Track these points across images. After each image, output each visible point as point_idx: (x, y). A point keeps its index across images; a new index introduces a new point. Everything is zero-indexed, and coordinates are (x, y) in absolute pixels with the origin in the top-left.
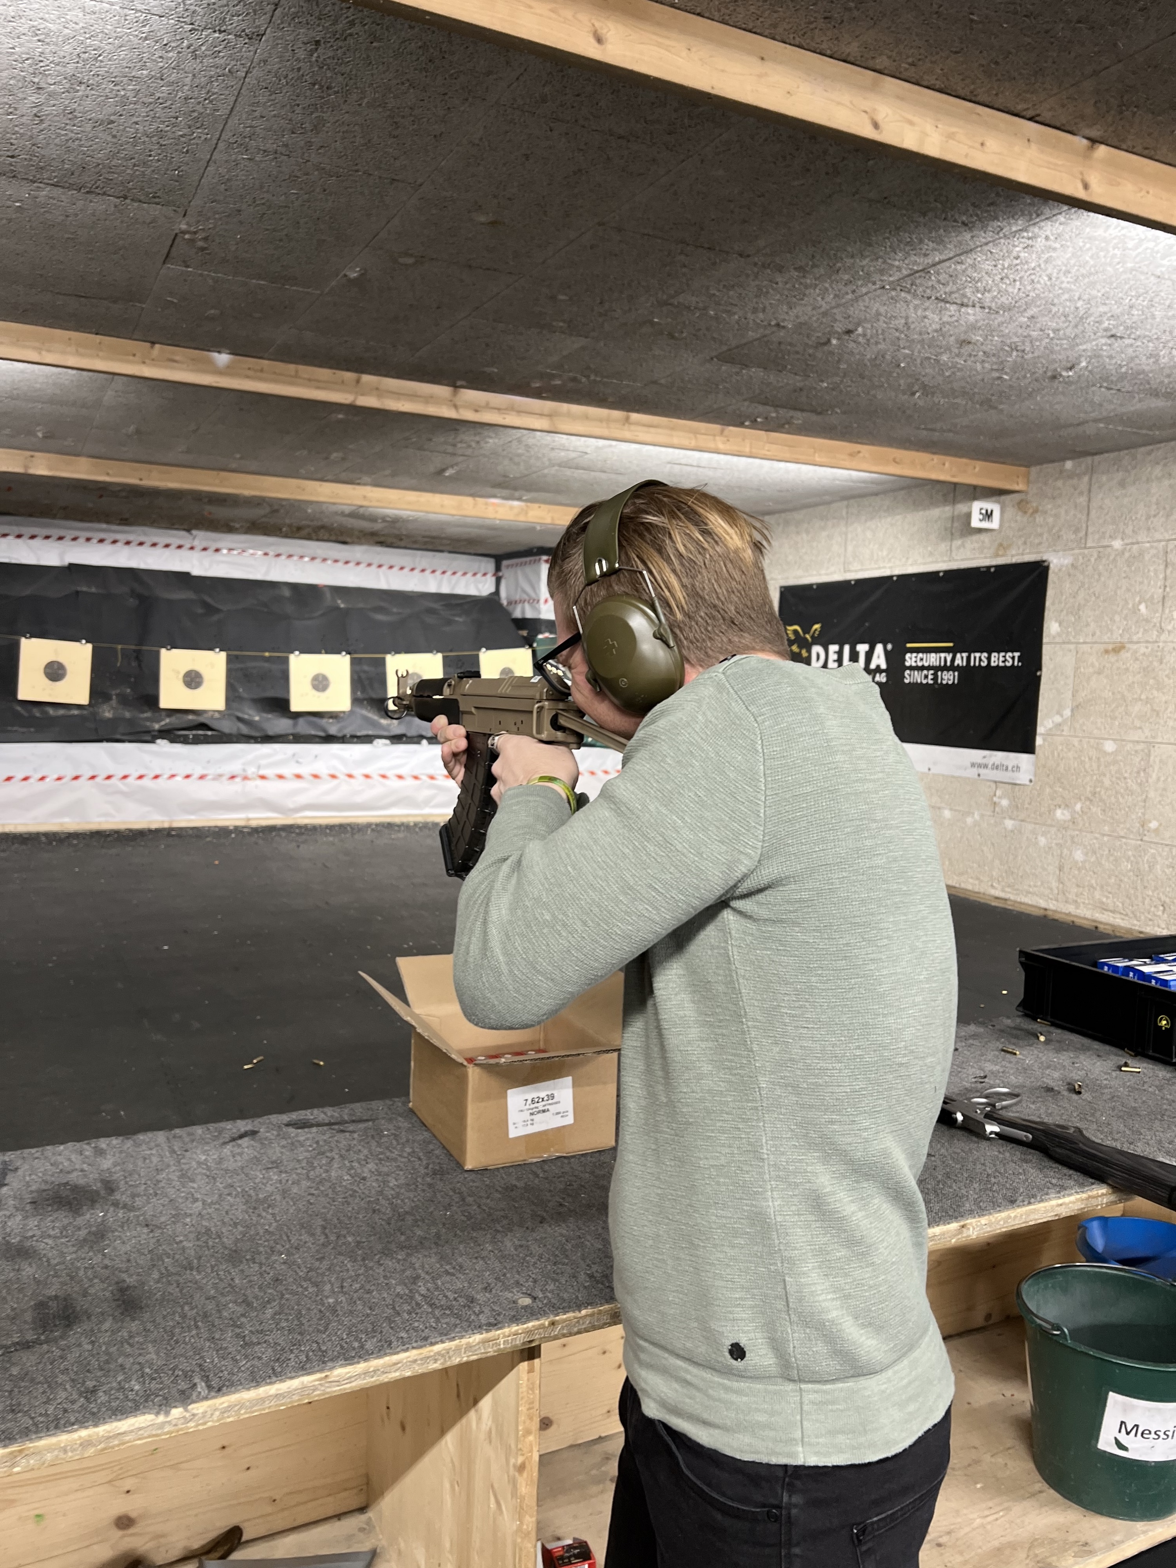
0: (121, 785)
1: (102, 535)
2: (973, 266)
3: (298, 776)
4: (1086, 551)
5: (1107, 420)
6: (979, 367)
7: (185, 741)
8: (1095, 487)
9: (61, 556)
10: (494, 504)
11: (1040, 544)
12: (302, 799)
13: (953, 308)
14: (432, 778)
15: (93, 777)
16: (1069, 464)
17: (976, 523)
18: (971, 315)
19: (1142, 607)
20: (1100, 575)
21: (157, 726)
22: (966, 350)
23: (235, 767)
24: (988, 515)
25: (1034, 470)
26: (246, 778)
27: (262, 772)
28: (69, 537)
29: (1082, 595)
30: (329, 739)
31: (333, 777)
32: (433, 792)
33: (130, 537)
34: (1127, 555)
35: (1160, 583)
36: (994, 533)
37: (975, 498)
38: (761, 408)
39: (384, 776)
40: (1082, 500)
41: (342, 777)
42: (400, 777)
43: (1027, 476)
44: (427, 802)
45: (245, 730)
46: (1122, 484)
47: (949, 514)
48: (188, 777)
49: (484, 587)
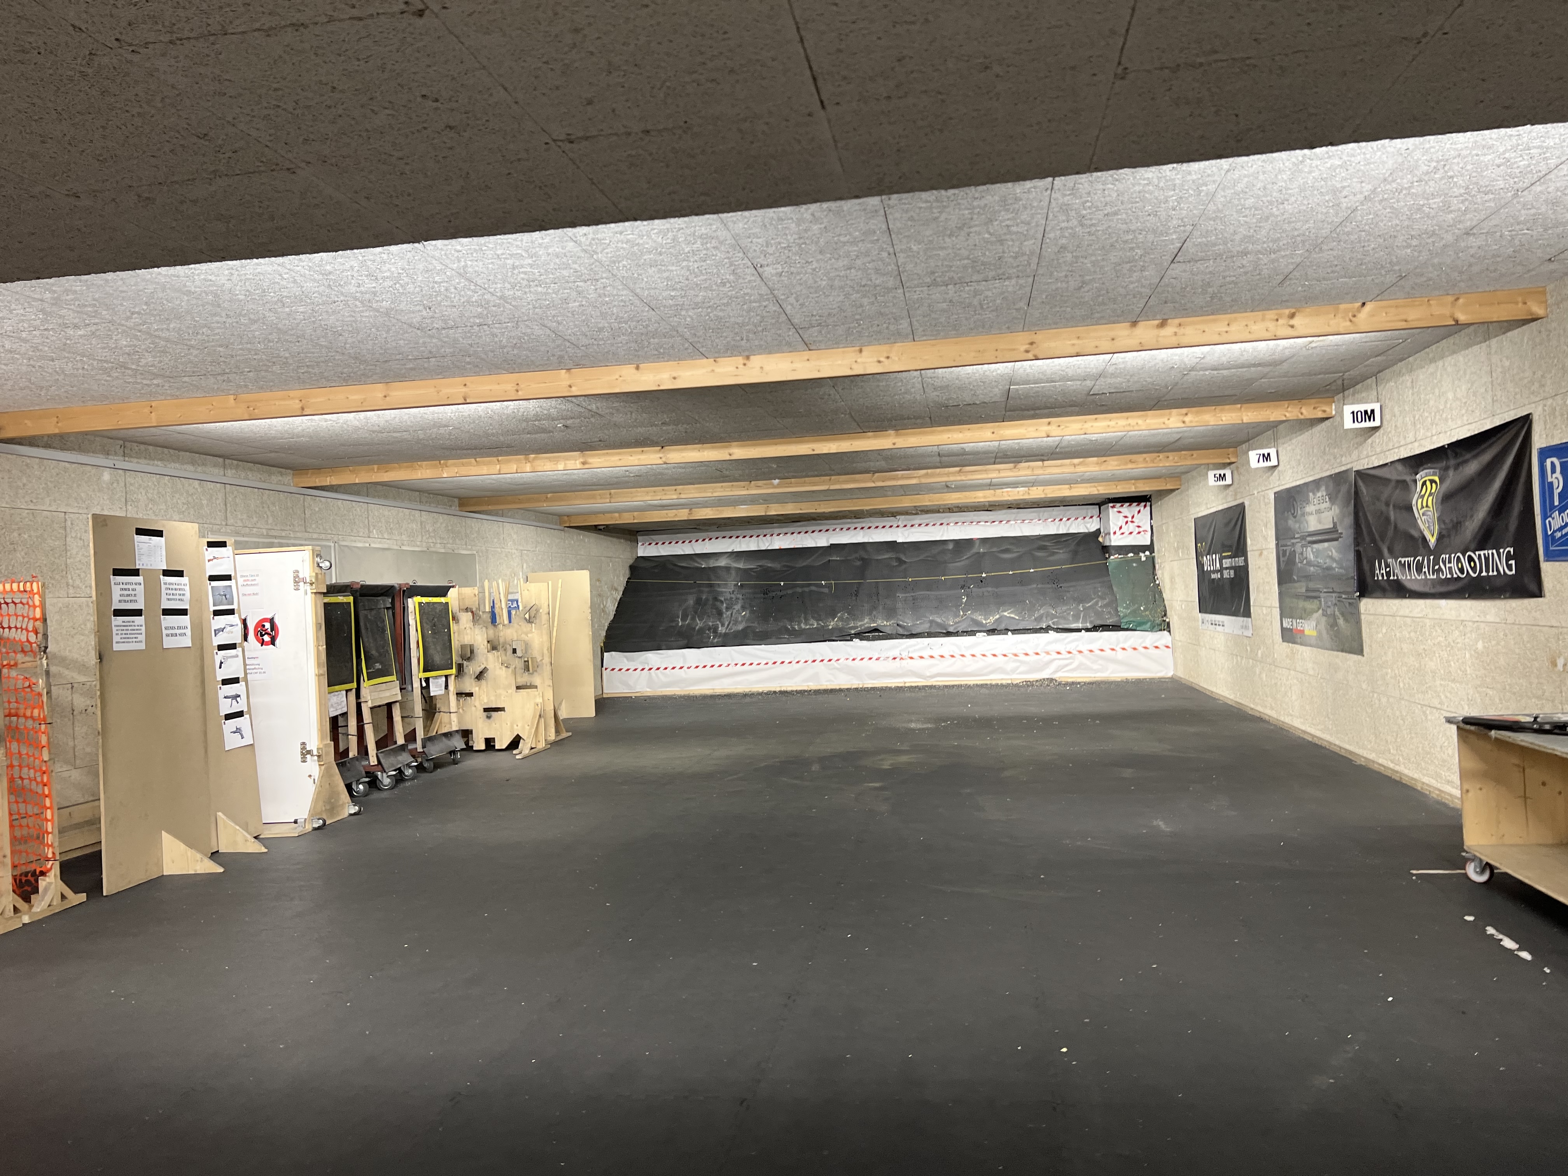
0: (836, 664)
1: (848, 526)
3: (932, 657)
4: (1251, 498)
7: (868, 639)
9: (828, 541)
12: (934, 671)
14: (1016, 655)
15: (822, 661)
20: (1253, 509)
21: (853, 632)
23: (896, 653)
26: (902, 659)
27: (910, 655)
28: (831, 530)
29: (1253, 522)
30: (949, 634)
31: (952, 656)
32: (1018, 664)
33: (863, 525)
34: (1258, 498)
39: (984, 655)
41: (958, 656)
42: (994, 655)
43: (1237, 454)
44: (1013, 671)
45: (901, 631)
48: (870, 659)
49: (1092, 526)
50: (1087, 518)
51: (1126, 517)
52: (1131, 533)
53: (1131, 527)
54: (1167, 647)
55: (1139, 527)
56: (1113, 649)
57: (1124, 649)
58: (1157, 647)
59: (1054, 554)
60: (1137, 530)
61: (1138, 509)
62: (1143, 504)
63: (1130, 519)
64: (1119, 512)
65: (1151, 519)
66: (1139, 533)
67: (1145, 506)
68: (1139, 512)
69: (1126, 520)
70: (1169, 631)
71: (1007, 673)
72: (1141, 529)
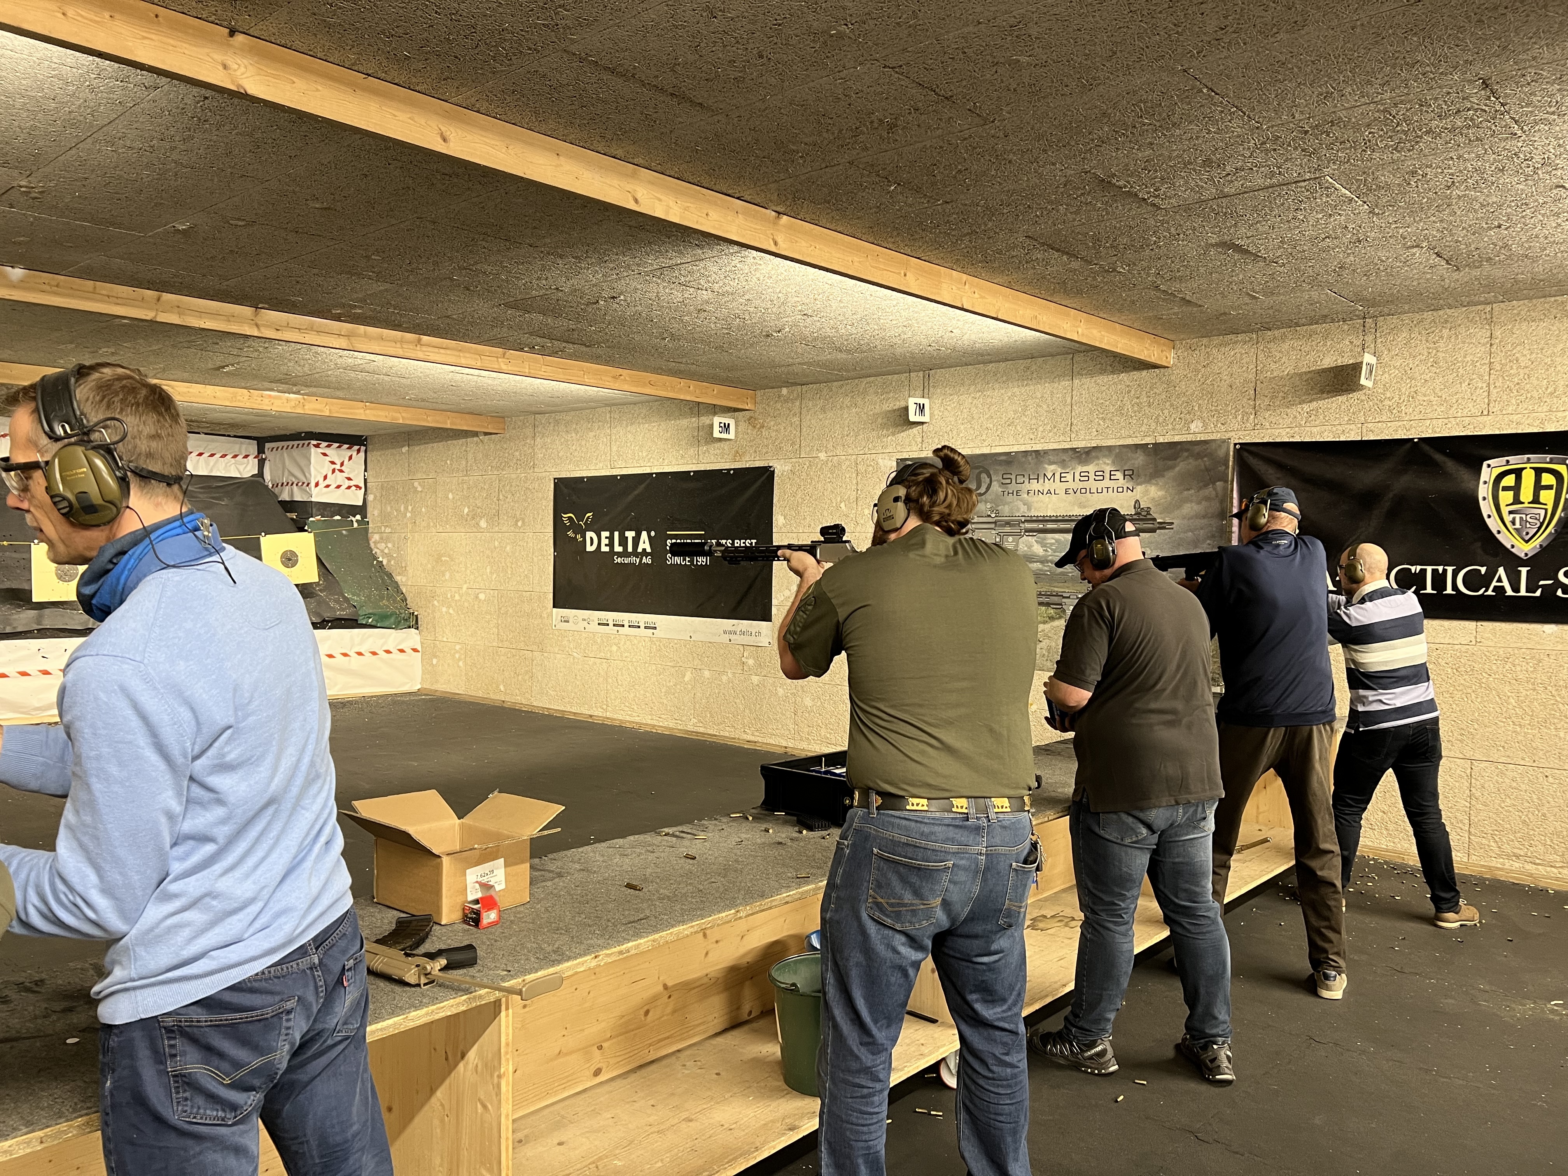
2: (705, 268)
4: (800, 460)
5: (809, 364)
6: (713, 326)
8: (804, 411)
10: (270, 396)
11: (767, 453)
13: (692, 290)
16: (784, 391)
17: (716, 434)
18: (705, 295)
19: (842, 505)
20: (811, 479)
22: (703, 315)
24: (726, 428)
25: (759, 393)
29: (800, 494)
34: (830, 464)
35: (854, 487)
36: (732, 443)
37: (715, 414)
38: (539, 340)
40: (796, 419)
43: (754, 398)
46: (823, 410)
47: (695, 425)
49: (246, 469)
50: (240, 457)
51: (333, 463)
52: (338, 487)
53: (340, 478)
54: (415, 650)
55: (349, 479)
56: (345, 655)
57: (360, 654)
58: (402, 651)
60: (348, 483)
61: (349, 453)
62: (356, 447)
63: (338, 467)
64: (325, 455)
65: (366, 470)
66: (349, 487)
67: (359, 451)
68: (350, 458)
69: (334, 466)
70: (417, 628)
72: (352, 483)
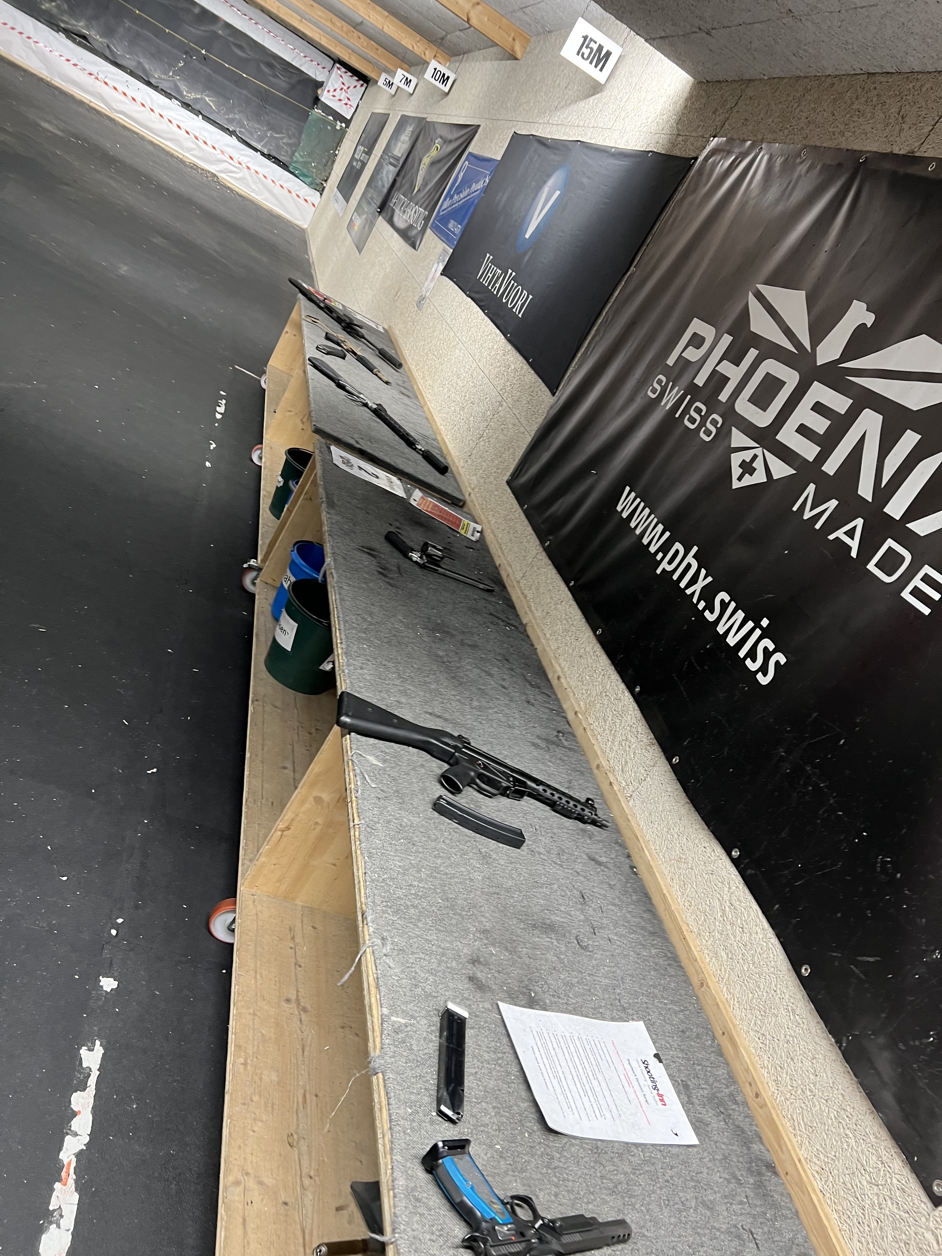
0: (33, 45)
3: (125, 94)
7: (74, 41)
12: (121, 107)
14: (197, 138)
15: (21, 33)
21: (62, 25)
23: (94, 70)
26: (97, 78)
27: (106, 80)
30: (149, 84)
31: (143, 105)
32: (195, 147)
39: (170, 121)
41: (148, 108)
42: (179, 127)
44: (189, 150)
45: (107, 53)
48: (67, 59)
49: (319, 75)
50: (320, 67)
51: (343, 84)
52: (340, 100)
53: (343, 95)
54: (314, 205)
55: (349, 99)
56: (274, 181)
57: (282, 187)
58: (306, 200)
59: (275, 76)
60: (346, 101)
61: (356, 83)
62: (361, 82)
63: (345, 88)
64: (341, 77)
65: (361, 99)
67: (362, 85)
68: (355, 87)
70: (321, 194)
71: (182, 148)
72: (349, 103)
